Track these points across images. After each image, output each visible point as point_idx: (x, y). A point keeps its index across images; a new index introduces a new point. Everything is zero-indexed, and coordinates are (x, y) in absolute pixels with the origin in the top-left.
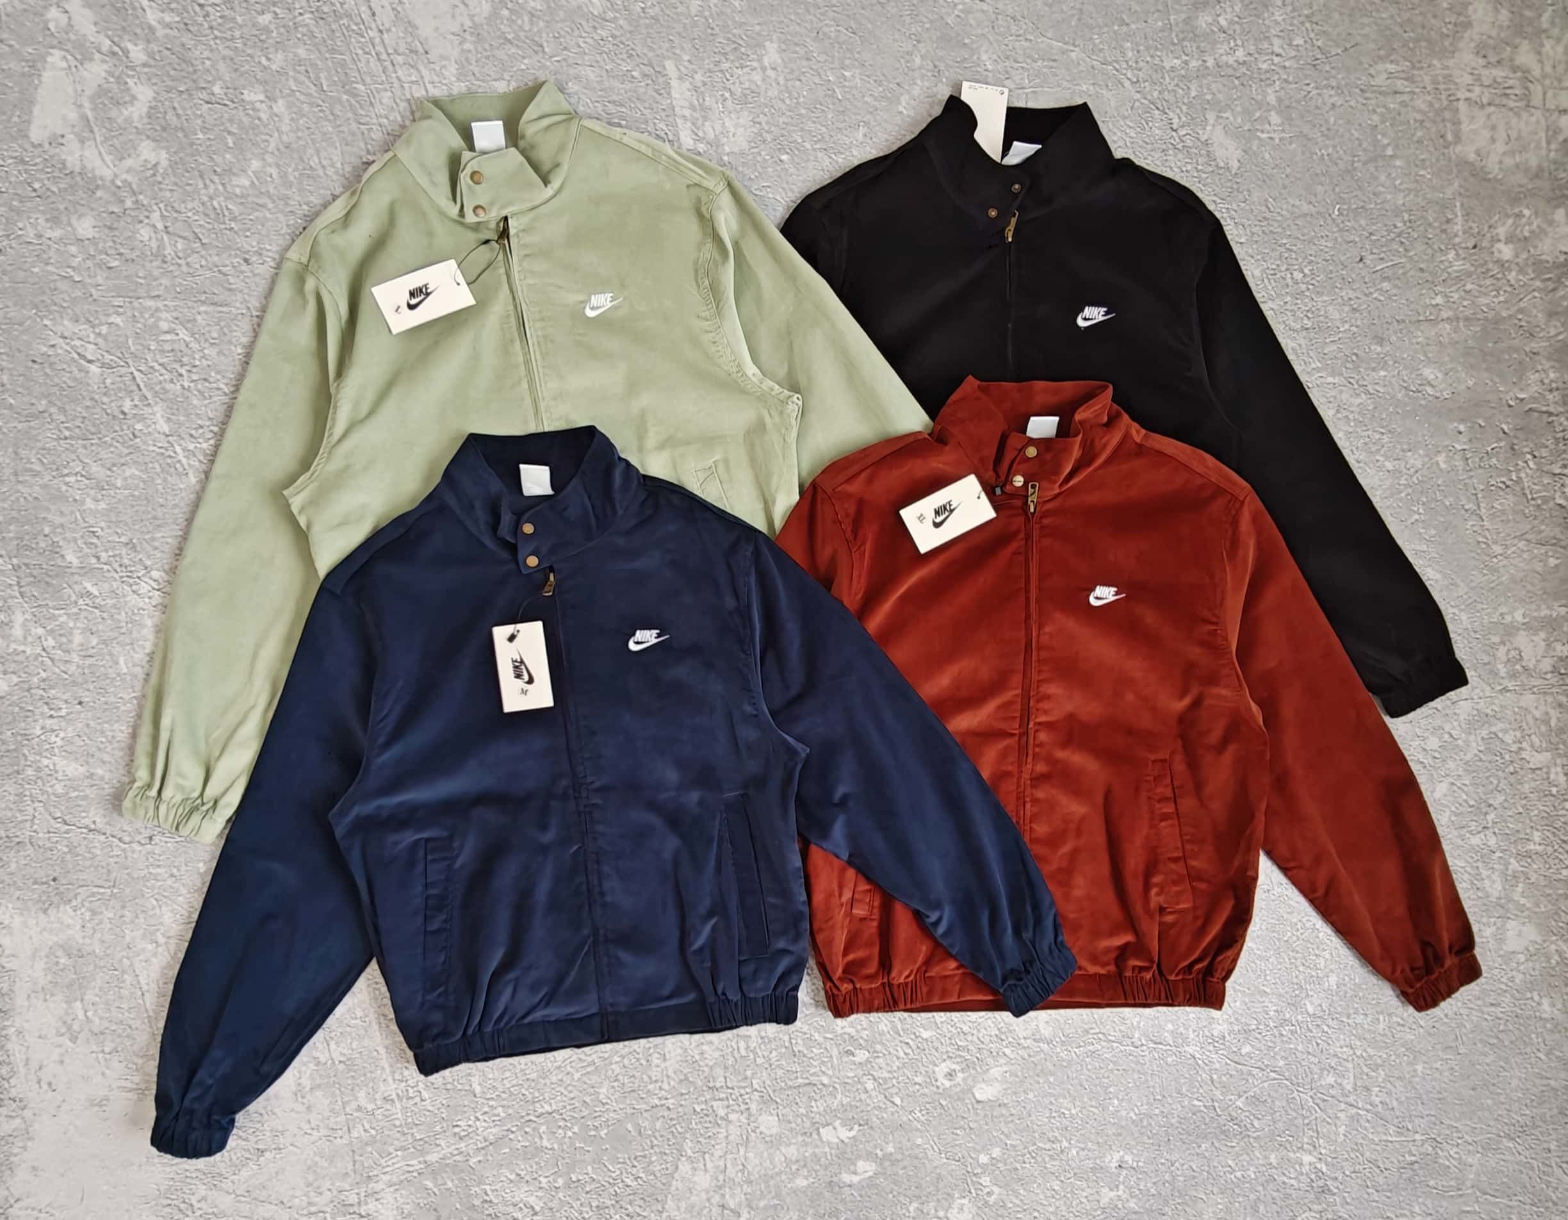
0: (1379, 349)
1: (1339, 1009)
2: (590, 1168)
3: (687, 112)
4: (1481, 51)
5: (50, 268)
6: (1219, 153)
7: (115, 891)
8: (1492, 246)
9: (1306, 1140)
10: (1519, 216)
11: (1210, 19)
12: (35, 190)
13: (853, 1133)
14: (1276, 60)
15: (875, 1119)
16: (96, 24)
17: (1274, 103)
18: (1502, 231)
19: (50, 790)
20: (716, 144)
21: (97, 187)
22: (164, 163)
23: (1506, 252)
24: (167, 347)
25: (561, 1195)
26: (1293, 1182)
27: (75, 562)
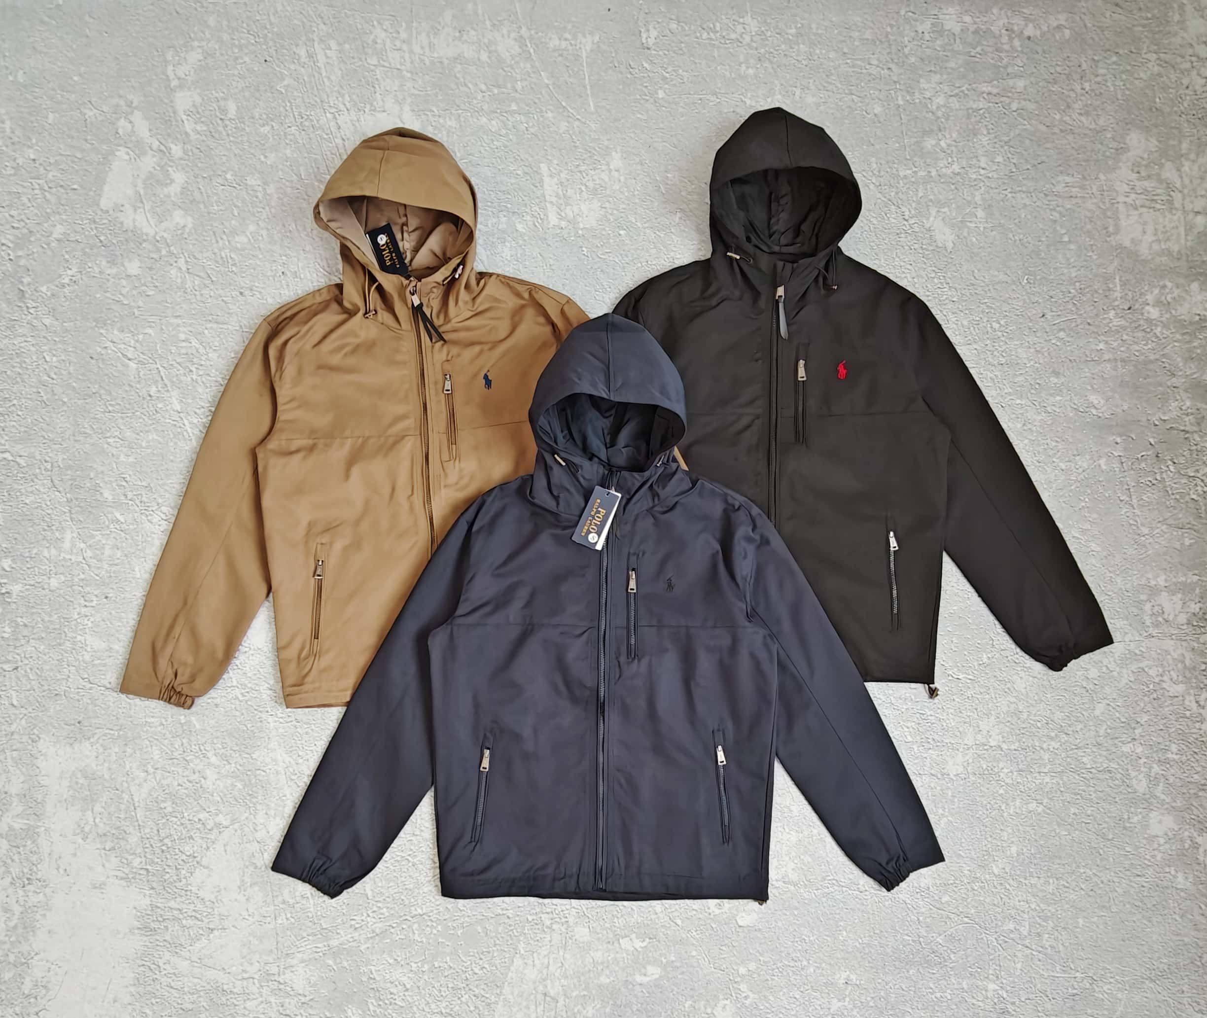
0: (1056, 380)
1: (1018, 873)
2: (448, 958)
3: (554, 199)
4: (1136, 167)
5: (108, 295)
6: (939, 237)
7: (121, 733)
8: (1143, 308)
9: (991, 972)
10: (1164, 287)
11: (934, 142)
12: (101, 241)
13: (645, 944)
14: (982, 172)
15: (661, 934)
16: (150, 130)
17: (979, 202)
18: (1150, 297)
19: (81, 659)
20: (573, 222)
21: (144, 241)
22: (190, 225)
23: (1153, 313)
24: (183, 351)
25: (426, 977)
26: (980, 1004)
27: (110, 498)
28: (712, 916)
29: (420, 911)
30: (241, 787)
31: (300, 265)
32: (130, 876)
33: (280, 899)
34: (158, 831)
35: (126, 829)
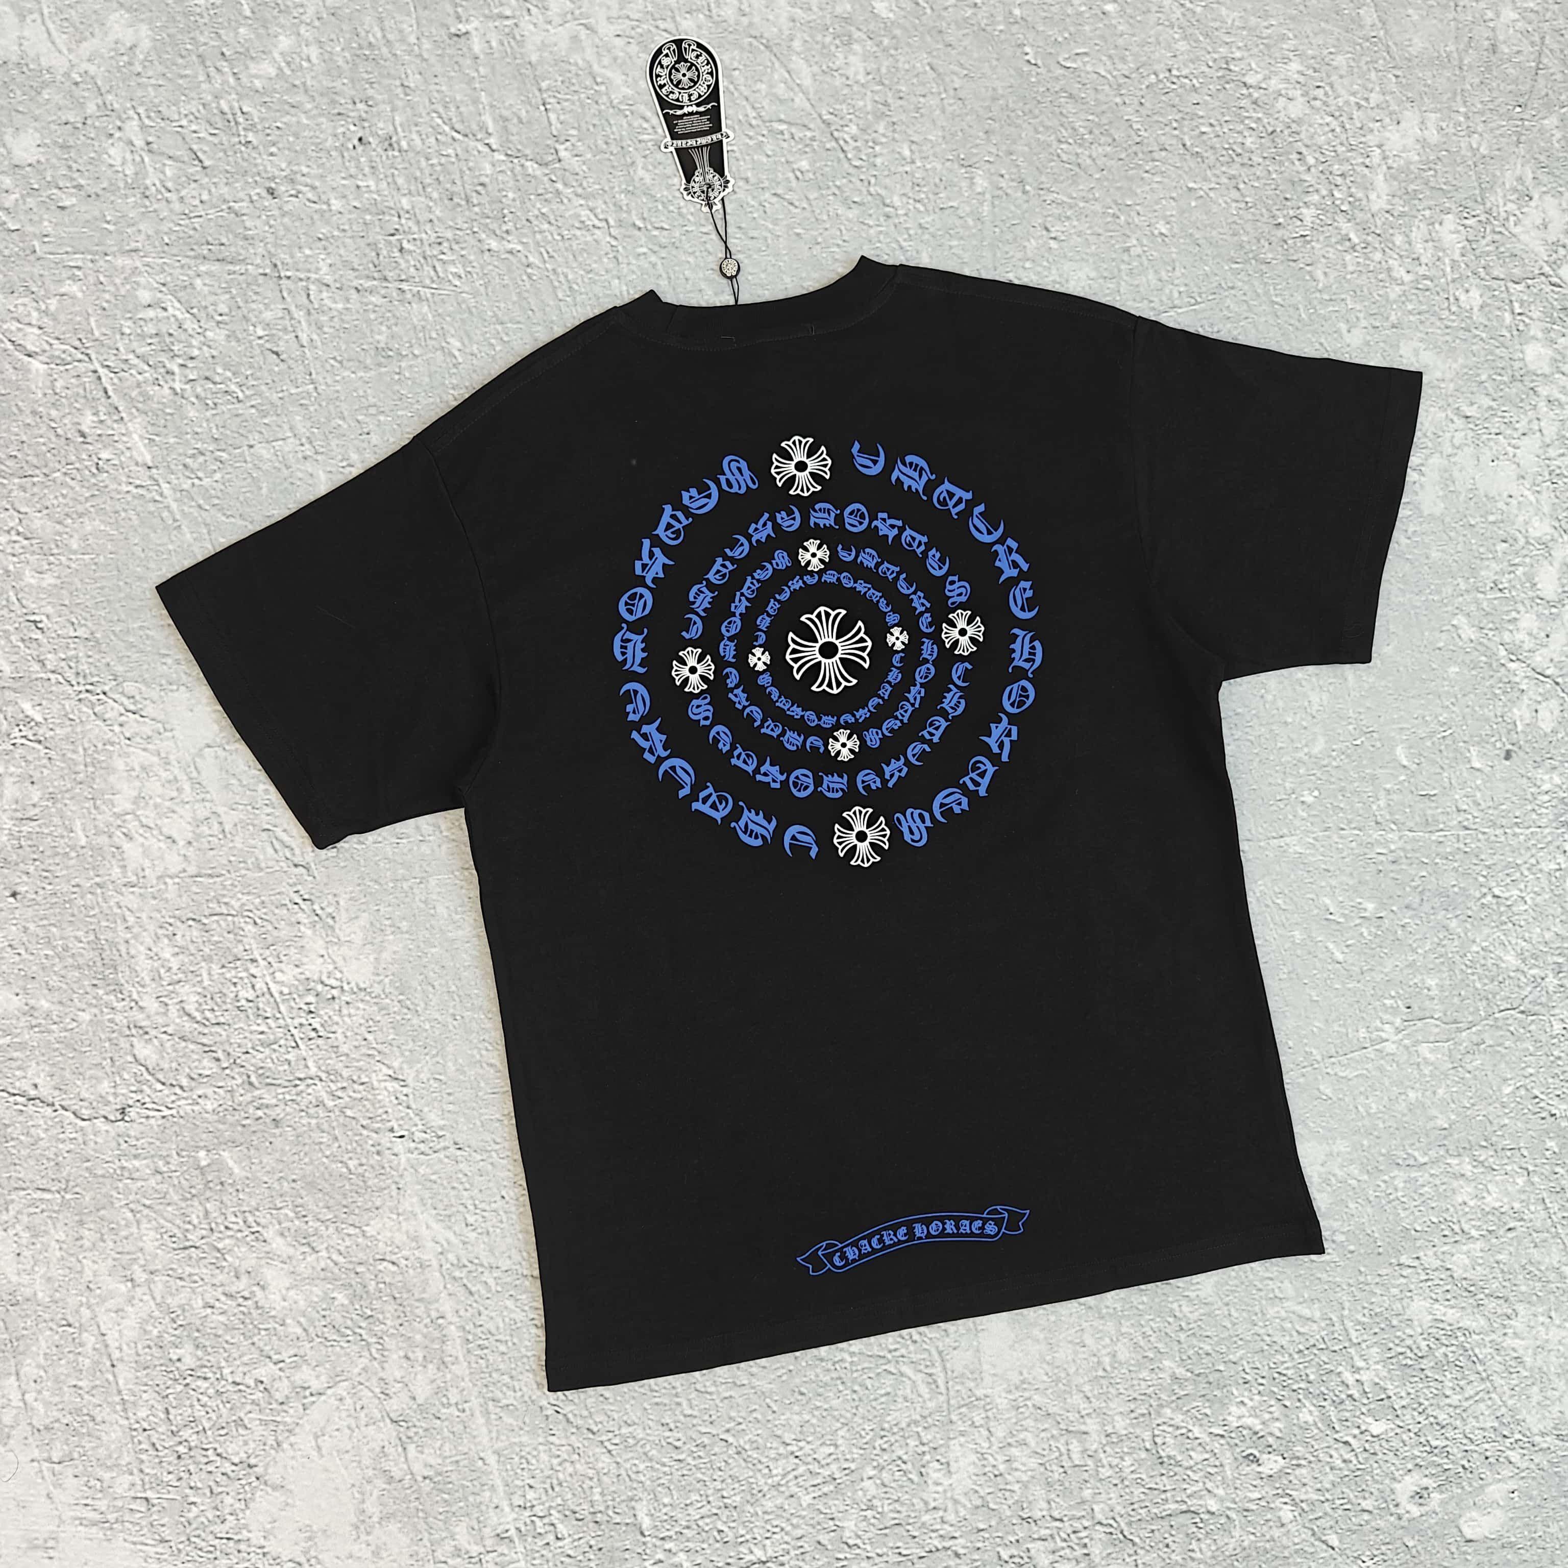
28: (1402, 1523)
29: (759, 1554)
30: (346, 1302)
31: (397, 118)
32: (111, 1517)
33: (448, 1546)
34: (167, 1412)
35: (95, 1411)
